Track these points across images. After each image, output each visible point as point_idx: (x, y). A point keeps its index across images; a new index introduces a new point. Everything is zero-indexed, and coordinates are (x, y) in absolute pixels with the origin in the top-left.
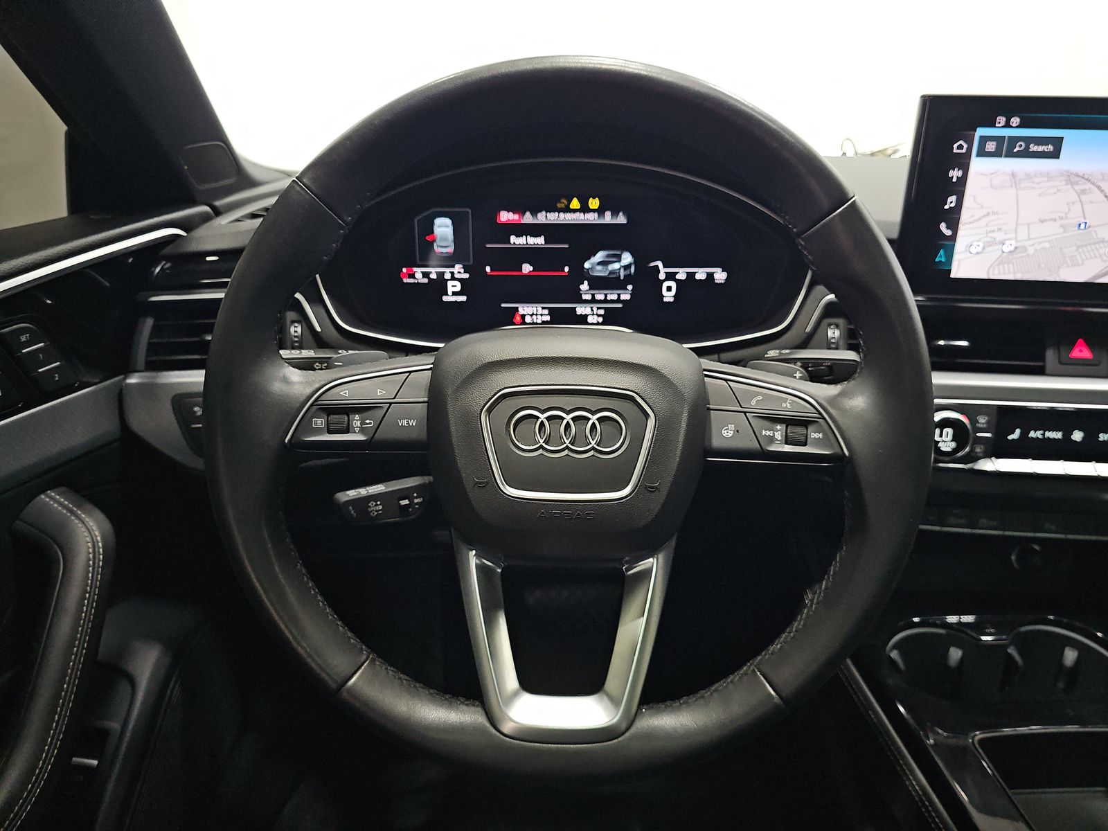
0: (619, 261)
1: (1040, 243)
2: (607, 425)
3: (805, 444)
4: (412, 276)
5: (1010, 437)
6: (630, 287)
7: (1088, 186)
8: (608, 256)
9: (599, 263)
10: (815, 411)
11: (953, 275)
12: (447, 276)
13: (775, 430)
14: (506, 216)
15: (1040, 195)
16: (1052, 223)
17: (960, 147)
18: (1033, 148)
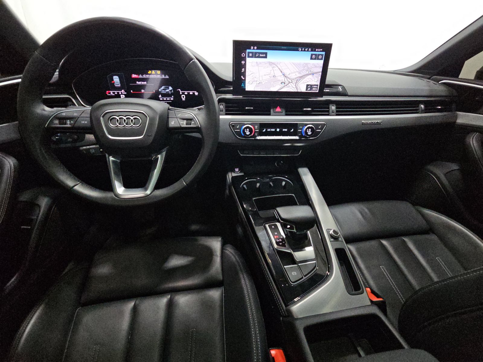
0: (168, 89)
1: (265, 81)
2: (136, 120)
3: (191, 125)
4: (110, 93)
5: (263, 131)
6: (173, 96)
7: (274, 66)
8: (165, 87)
9: (163, 90)
10: (193, 116)
11: (246, 90)
12: (120, 93)
13: (184, 122)
14: (134, 76)
15: (264, 68)
16: (267, 76)
17: (243, 55)
18: (261, 55)
